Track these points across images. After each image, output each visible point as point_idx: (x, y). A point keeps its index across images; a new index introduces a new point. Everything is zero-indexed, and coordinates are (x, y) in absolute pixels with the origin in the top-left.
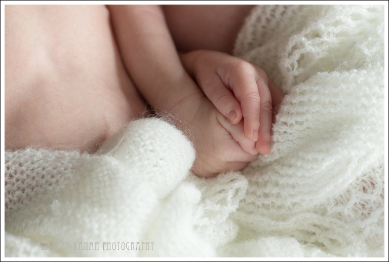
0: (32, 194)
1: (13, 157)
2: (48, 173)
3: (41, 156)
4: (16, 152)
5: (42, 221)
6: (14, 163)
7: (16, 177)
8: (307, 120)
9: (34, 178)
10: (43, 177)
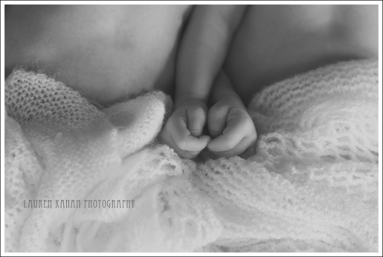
0: (58, 119)
1: (64, 90)
2: (77, 115)
3: (81, 102)
4: (68, 88)
5: (45, 140)
6: (62, 93)
7: (56, 102)
8: (235, 195)
9: (67, 111)
10: (72, 115)
